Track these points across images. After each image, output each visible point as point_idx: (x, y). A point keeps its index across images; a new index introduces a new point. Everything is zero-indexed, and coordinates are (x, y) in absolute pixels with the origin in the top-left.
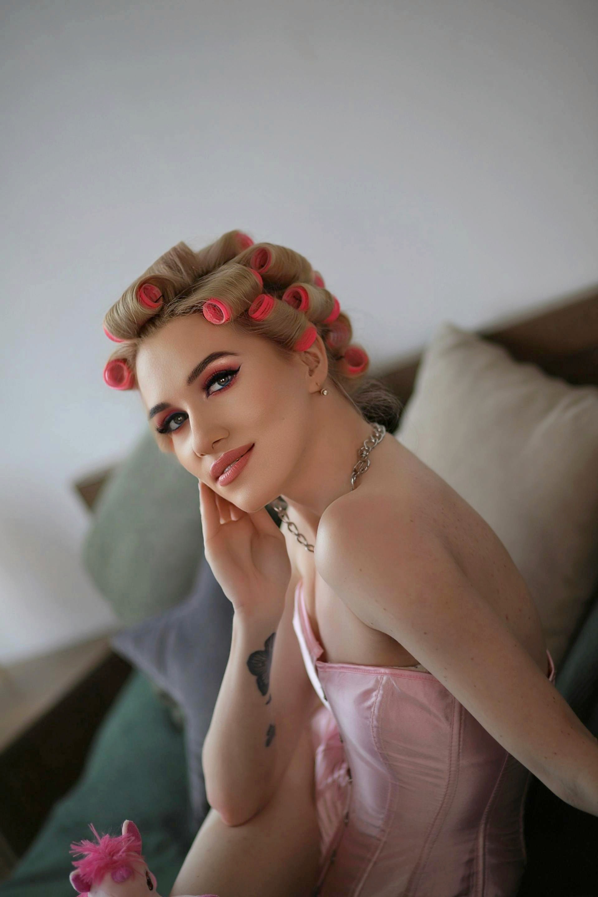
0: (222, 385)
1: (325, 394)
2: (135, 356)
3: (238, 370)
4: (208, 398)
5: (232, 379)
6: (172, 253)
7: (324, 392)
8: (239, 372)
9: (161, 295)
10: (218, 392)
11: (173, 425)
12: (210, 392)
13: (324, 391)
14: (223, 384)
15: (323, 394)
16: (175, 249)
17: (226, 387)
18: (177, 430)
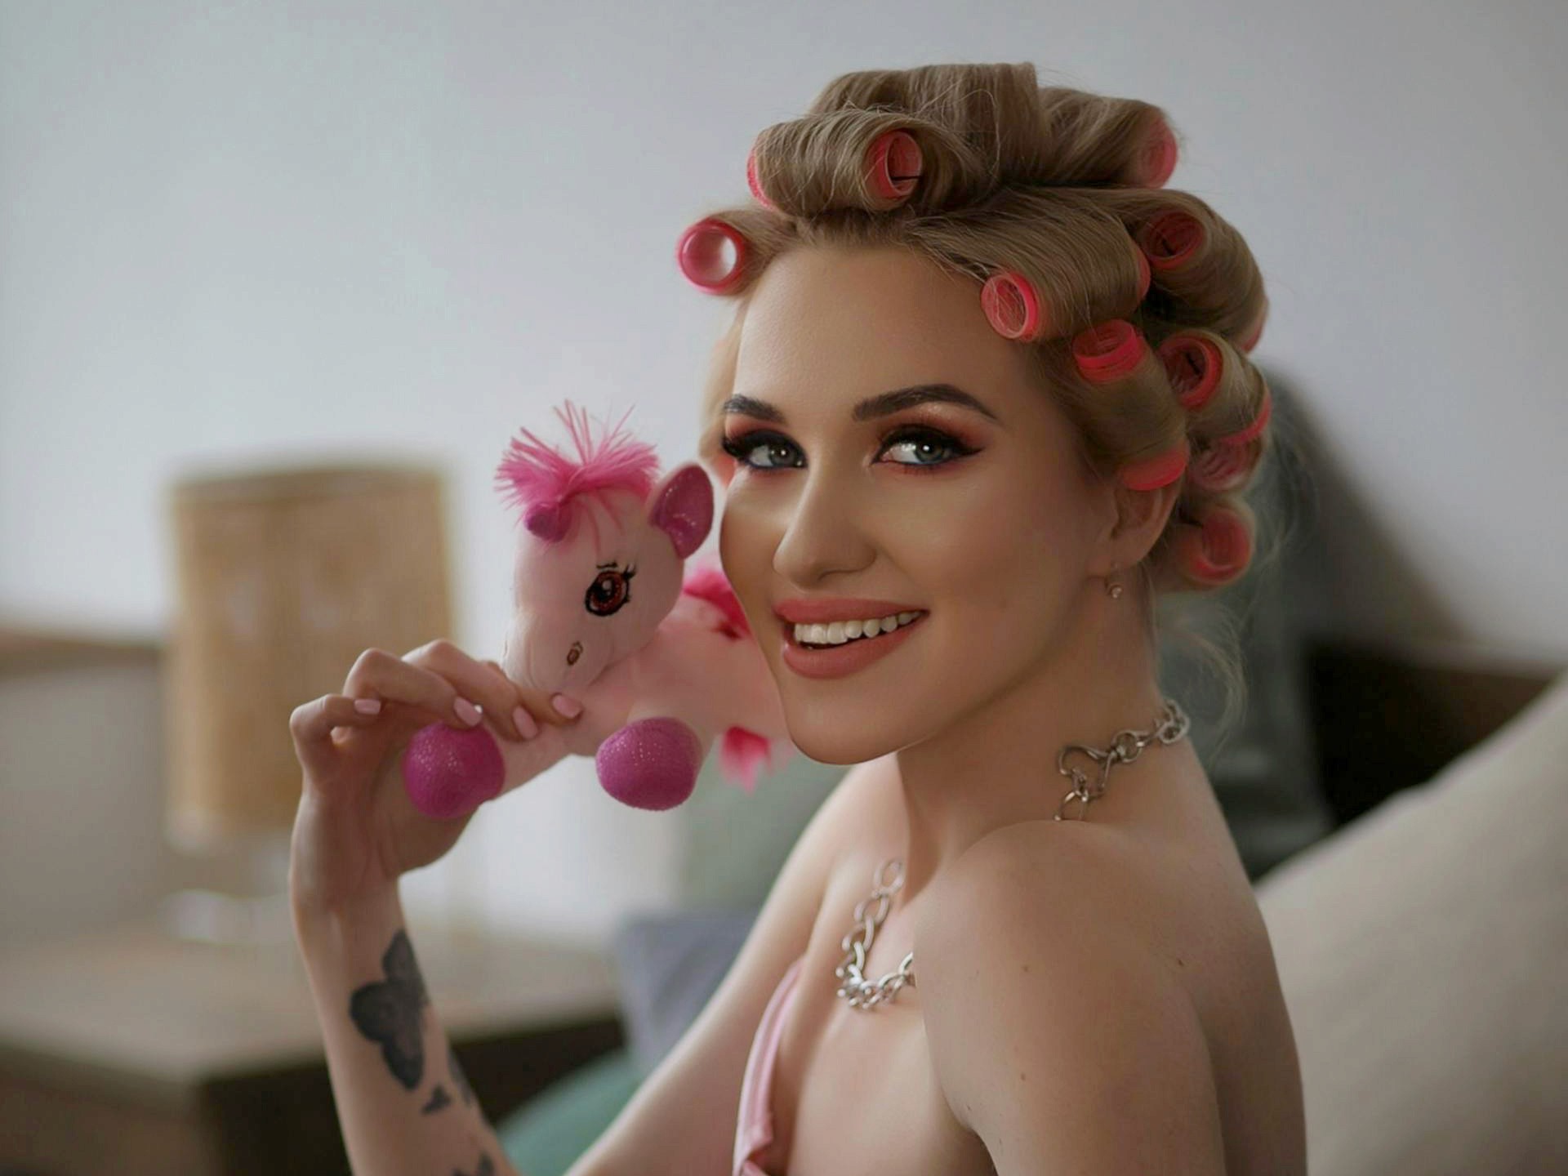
0: (922, 460)
1: (1115, 596)
2: (775, 252)
3: (977, 451)
4: (874, 466)
5: (950, 458)
6: (995, 81)
7: (1114, 591)
8: (973, 458)
9: (918, 174)
10: (902, 466)
11: (761, 456)
12: (886, 455)
13: (1116, 586)
14: (924, 456)
15: (1110, 593)
16: (1007, 73)
17: (927, 467)
18: (760, 471)
